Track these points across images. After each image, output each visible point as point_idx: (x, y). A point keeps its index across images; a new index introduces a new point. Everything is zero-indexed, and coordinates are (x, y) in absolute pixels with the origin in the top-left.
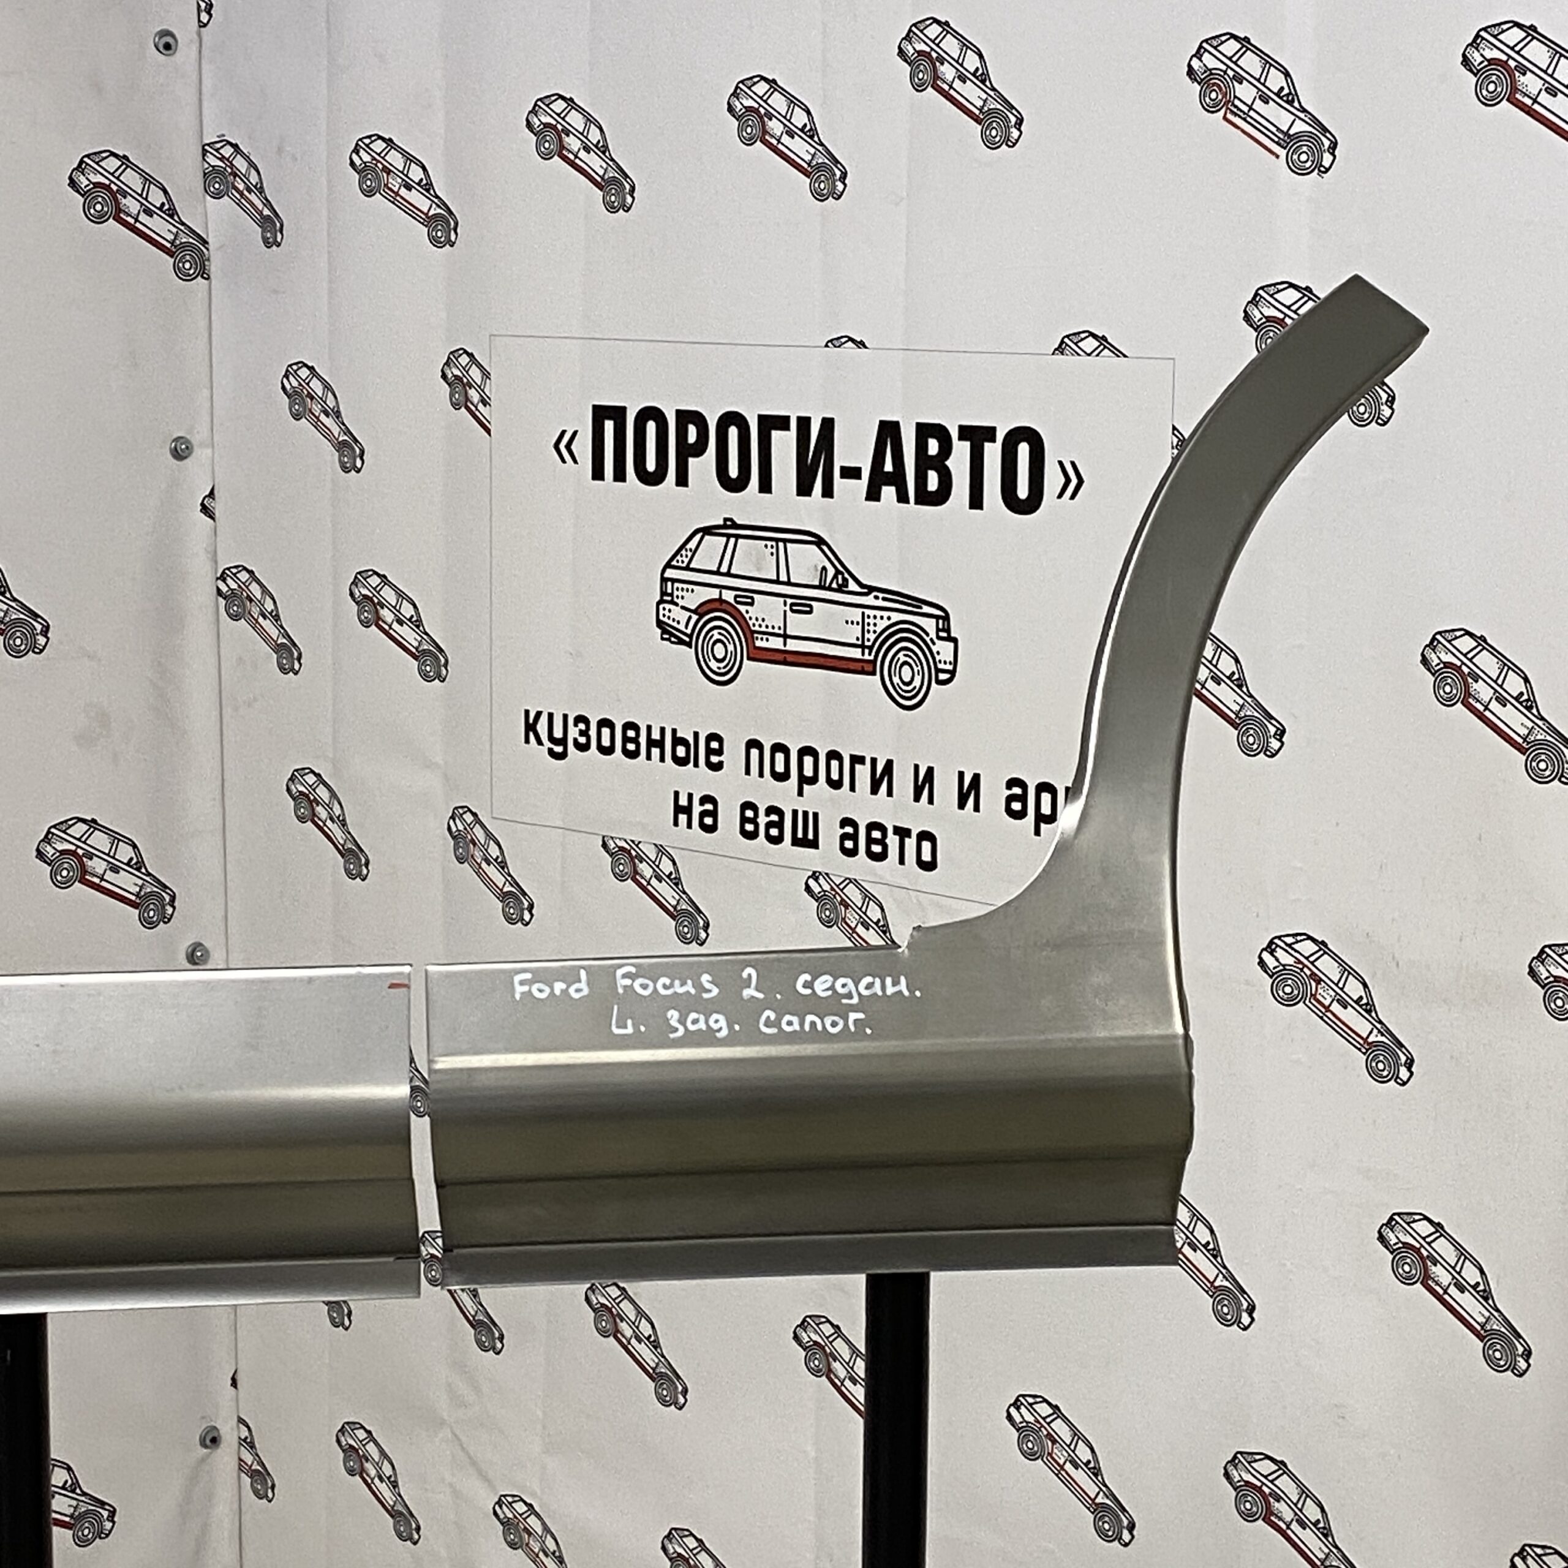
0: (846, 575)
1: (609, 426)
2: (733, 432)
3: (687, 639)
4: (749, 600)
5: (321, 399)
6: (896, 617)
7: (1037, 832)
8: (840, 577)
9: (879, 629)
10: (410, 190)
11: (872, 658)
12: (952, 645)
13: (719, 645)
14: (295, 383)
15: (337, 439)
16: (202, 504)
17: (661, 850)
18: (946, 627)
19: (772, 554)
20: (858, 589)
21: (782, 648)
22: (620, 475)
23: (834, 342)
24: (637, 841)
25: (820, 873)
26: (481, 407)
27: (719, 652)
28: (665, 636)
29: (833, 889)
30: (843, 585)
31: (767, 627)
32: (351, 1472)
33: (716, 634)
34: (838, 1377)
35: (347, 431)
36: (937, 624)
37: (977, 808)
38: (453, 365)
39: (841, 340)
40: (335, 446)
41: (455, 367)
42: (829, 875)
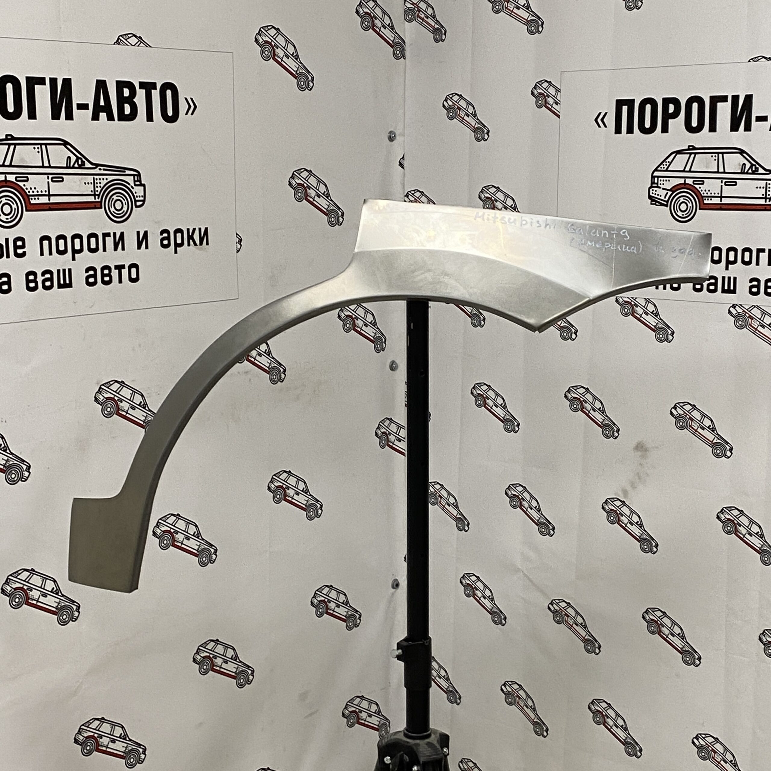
0: (757, 166)
1: (625, 109)
2: (695, 106)
3: (665, 203)
4: (702, 182)
5: (465, 109)
8: (754, 168)
10: (519, 9)
13: (683, 205)
14: (451, 103)
15: (474, 127)
16: (400, 162)
17: (648, 301)
19: (715, 160)
20: (763, 172)
21: (720, 203)
22: (630, 130)
23: (755, 59)
24: (635, 297)
25: (737, 305)
26: (554, 106)
27: (683, 207)
28: (653, 203)
29: (744, 311)
30: (755, 171)
31: (711, 194)
32: (468, 596)
33: (682, 200)
34: (742, 533)
35: (480, 122)
38: (538, 88)
39: (758, 58)
40: (472, 130)
41: (540, 88)
42: (742, 305)
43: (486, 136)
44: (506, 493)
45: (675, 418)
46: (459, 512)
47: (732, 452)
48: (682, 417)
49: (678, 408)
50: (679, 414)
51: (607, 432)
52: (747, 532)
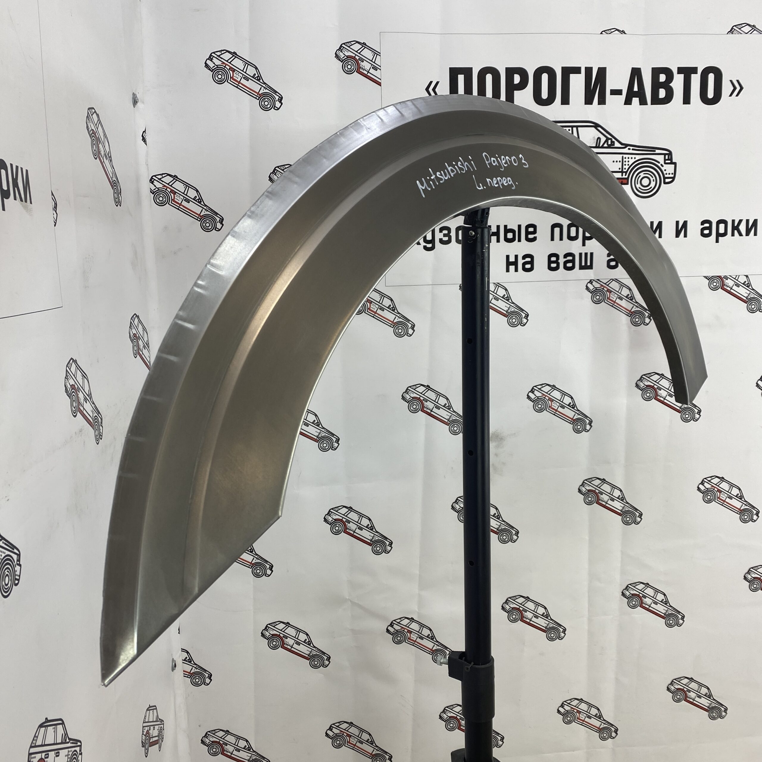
0: (613, 140)
1: (461, 78)
2: (545, 77)
5: (243, 71)
6: (638, 157)
7: (717, 241)
8: (609, 142)
9: (630, 163)
11: (627, 177)
12: (673, 166)
14: (218, 63)
15: (258, 94)
16: (142, 136)
17: (497, 284)
18: (670, 158)
20: (620, 146)
23: (608, 32)
25: (594, 280)
26: (372, 71)
29: (602, 286)
30: (611, 145)
32: (275, 648)
34: (604, 501)
35: (267, 87)
36: (665, 157)
37: (685, 236)
38: (345, 50)
39: (611, 30)
40: (255, 97)
41: (348, 51)
42: (600, 280)
43: (278, 104)
44: (325, 520)
45: (533, 402)
46: (256, 556)
47: (592, 425)
48: (541, 399)
49: (535, 391)
50: (537, 397)
51: (455, 429)
52: (609, 499)
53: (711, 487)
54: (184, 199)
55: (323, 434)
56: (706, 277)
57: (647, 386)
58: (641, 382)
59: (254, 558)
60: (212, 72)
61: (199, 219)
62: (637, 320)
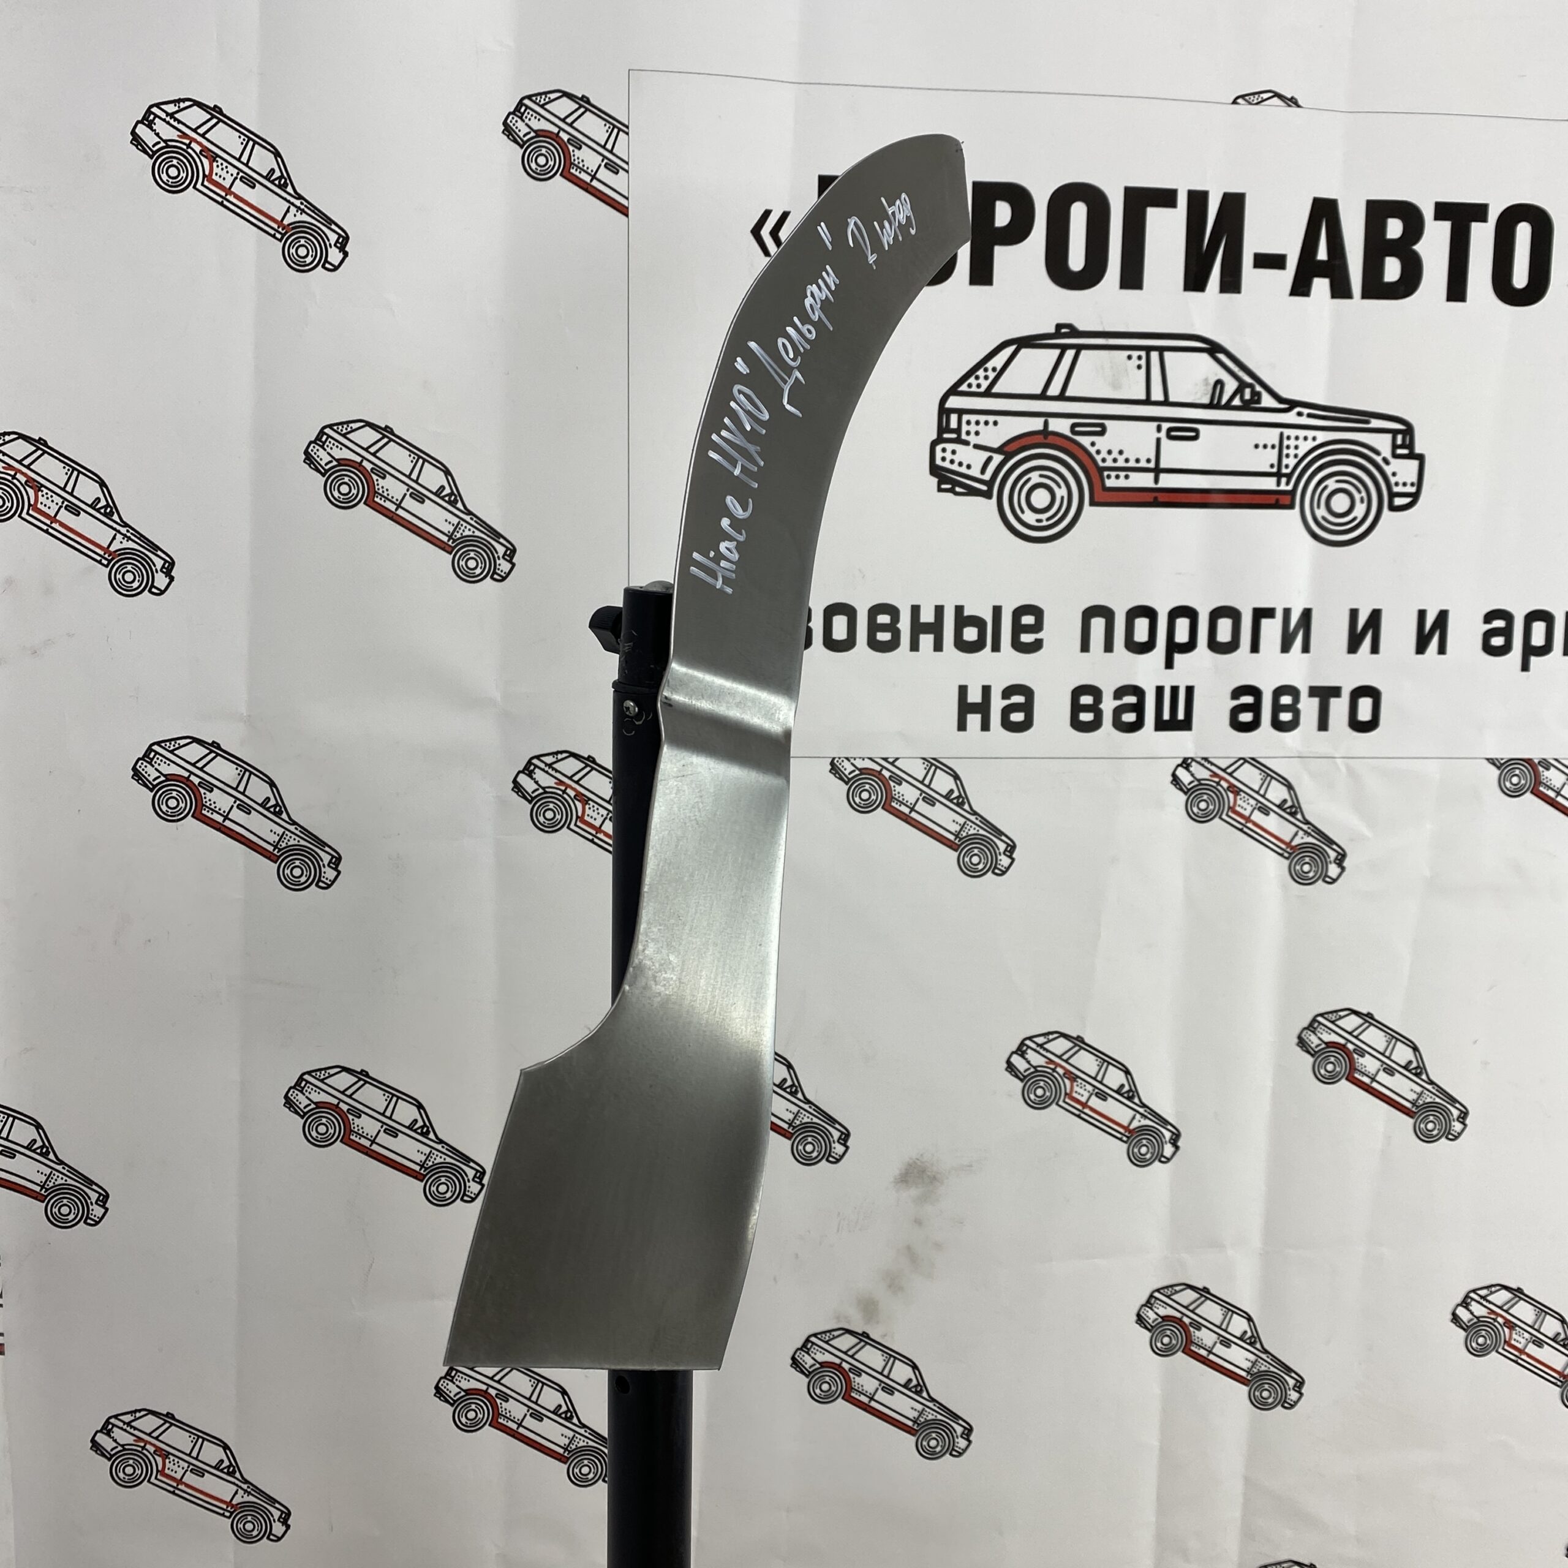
0: (1258, 388)
2: (1079, 212)
3: (984, 488)
4: (1098, 429)
5: (239, 160)
6: (1322, 437)
7: (1525, 667)
8: (1247, 392)
9: (1301, 452)
11: (1290, 488)
12: (1415, 464)
13: (1040, 492)
14: (168, 133)
15: (278, 222)
17: (934, 764)
18: (1408, 442)
19: (1139, 367)
20: (1275, 404)
21: (1152, 485)
23: (1251, 99)
24: (892, 756)
25: (1193, 759)
26: (604, 174)
27: (1040, 498)
28: (943, 486)
29: (1215, 775)
30: (1251, 401)
31: (1127, 460)
33: (1035, 478)
34: (1203, 1346)
35: (306, 206)
36: (1394, 440)
37: (1442, 650)
38: (532, 115)
39: (1262, 95)
40: (272, 232)
41: (538, 117)
42: (1210, 760)
43: (335, 256)
44: (440, 1393)
45: (1022, 1080)
46: (245, 1486)
47: (1179, 1144)
48: (1044, 1074)
49: (1029, 1051)
50: (1035, 1067)
51: (809, 1148)
52: (1218, 1341)
53: (1488, 1313)
54: (64, 505)
55: (438, 1158)
56: (1492, 761)
57: (1329, 1044)
58: (1311, 1034)
59: (237, 1490)
60: (152, 158)
61: (105, 562)
62: (1306, 868)
